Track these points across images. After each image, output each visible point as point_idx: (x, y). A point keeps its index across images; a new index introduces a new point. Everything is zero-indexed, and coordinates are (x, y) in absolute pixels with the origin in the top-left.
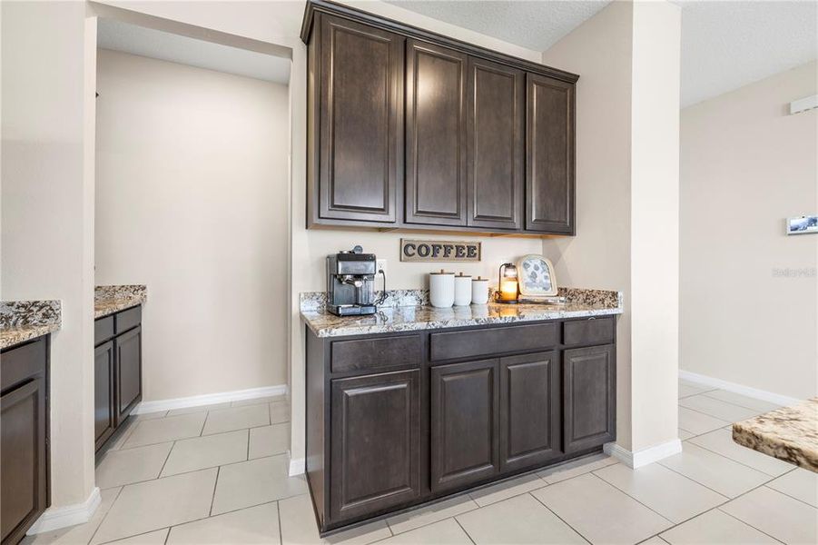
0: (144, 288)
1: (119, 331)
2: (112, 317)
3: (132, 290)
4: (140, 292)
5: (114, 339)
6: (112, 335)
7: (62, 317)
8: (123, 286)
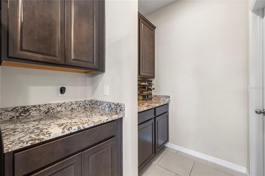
0: (169, 97)
1: (157, 115)
2: (154, 109)
3: (166, 98)
4: (168, 98)
5: (155, 118)
6: (154, 116)
7: (126, 111)
8: (163, 96)
